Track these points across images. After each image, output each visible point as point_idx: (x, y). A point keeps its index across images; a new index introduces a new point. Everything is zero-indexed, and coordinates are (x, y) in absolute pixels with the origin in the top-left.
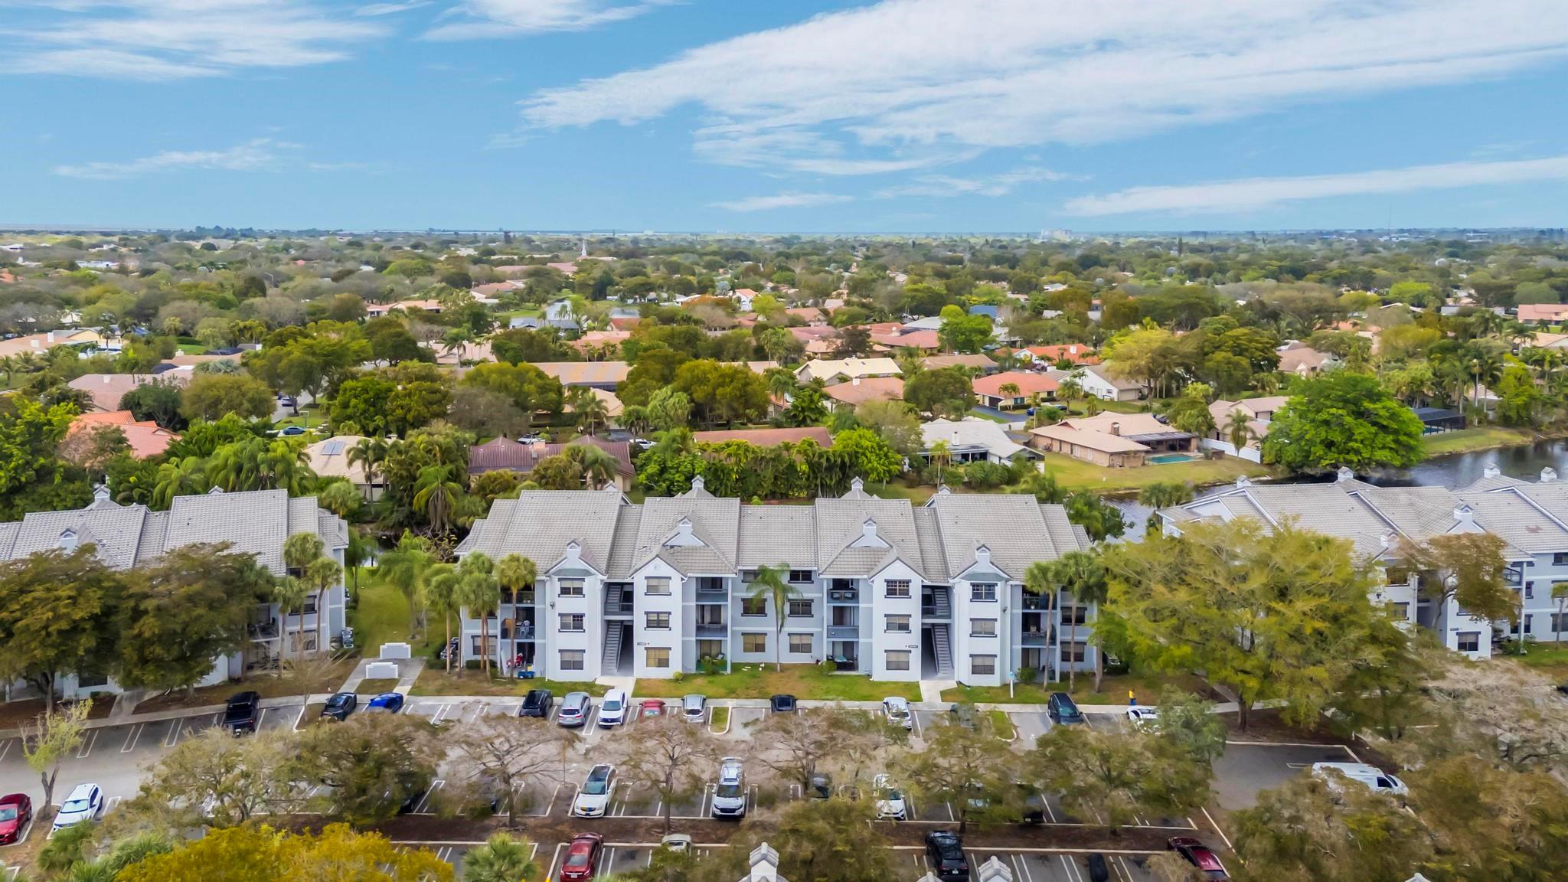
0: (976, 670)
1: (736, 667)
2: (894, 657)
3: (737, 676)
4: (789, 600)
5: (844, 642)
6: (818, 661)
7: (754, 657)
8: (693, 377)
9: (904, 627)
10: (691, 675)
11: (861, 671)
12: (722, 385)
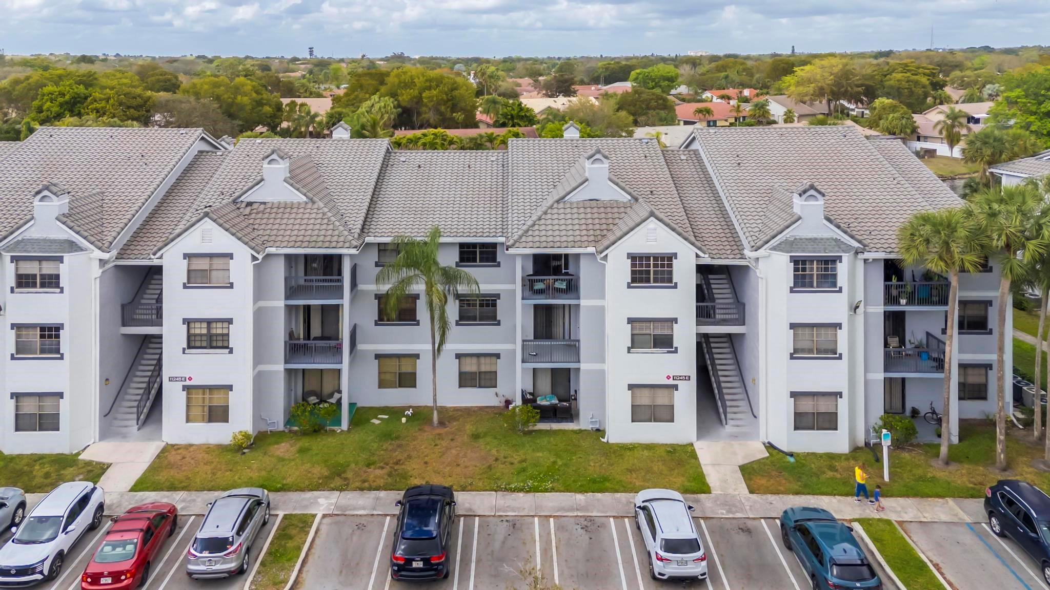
0: (802, 421)
1: (360, 416)
2: (645, 398)
3: (358, 435)
4: (458, 296)
5: (553, 370)
6: (508, 402)
7: (396, 397)
8: (400, 82)
9: (664, 342)
10: (274, 434)
11: (584, 423)
12: (429, 88)
